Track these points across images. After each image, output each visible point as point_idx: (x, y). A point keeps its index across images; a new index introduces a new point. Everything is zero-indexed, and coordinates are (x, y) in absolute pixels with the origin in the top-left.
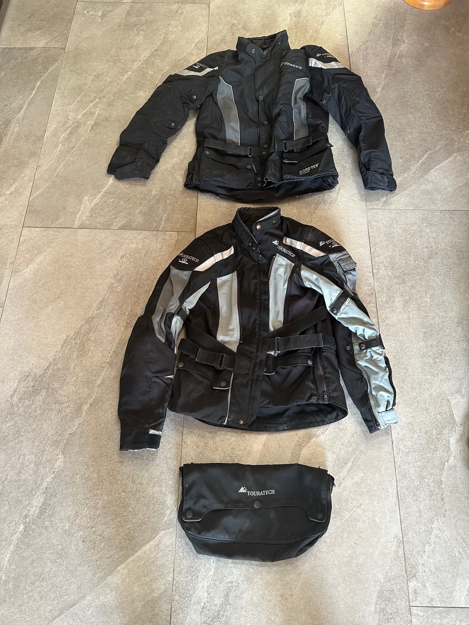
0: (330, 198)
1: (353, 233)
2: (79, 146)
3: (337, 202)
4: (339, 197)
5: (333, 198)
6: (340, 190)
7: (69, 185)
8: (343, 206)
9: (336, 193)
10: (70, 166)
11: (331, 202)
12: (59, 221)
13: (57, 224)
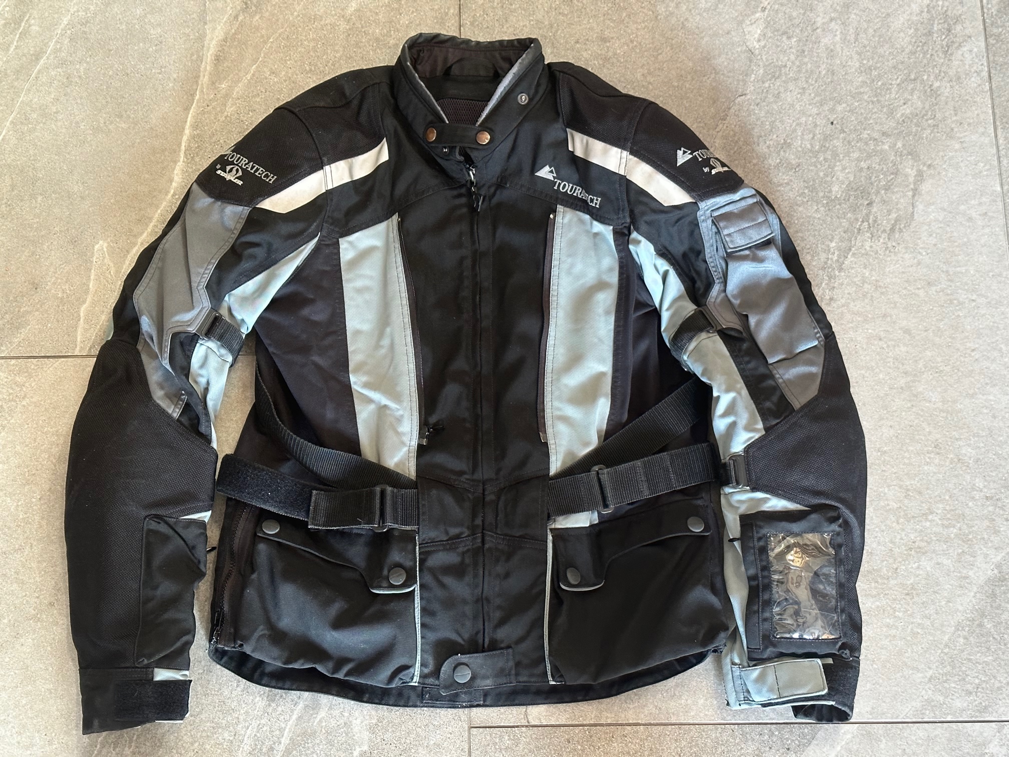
0: (889, 212)
1: (967, 337)
2: (56, 51)
3: (913, 224)
4: (920, 207)
5: (898, 210)
6: (922, 181)
7: (40, 198)
8: (932, 240)
9: (910, 193)
10: (35, 129)
11: (894, 226)
12: (24, 333)
13: (19, 345)
